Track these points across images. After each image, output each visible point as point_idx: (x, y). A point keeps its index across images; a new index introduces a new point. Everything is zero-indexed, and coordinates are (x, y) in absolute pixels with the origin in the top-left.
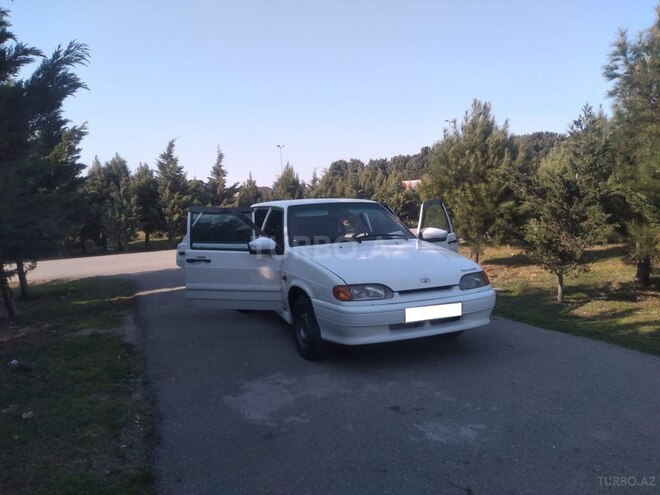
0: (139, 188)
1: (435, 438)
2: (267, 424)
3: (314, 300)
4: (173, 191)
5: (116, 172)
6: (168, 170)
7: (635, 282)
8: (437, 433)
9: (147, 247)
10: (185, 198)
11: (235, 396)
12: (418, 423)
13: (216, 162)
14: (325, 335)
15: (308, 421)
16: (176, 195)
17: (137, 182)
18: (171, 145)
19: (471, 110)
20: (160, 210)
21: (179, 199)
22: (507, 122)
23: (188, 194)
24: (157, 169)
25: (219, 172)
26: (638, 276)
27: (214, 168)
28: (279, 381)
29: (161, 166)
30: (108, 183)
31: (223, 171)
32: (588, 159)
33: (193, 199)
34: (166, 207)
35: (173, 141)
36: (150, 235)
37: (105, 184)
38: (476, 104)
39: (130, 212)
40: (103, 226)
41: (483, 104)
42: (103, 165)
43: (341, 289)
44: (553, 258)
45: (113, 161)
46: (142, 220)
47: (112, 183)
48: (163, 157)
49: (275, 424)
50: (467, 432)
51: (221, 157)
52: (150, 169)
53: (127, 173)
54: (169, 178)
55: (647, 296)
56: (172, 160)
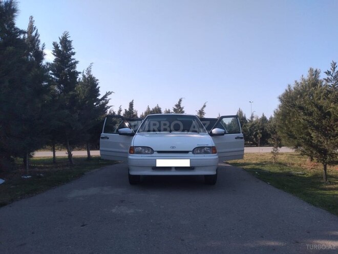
6: (178, 112)
13: (201, 108)
18: (180, 100)
24: (173, 111)
25: (201, 112)
27: (200, 111)
29: (175, 110)
31: (203, 113)
35: (182, 99)
42: (151, 109)
43: (131, 148)
45: (156, 108)
48: (176, 106)
51: (204, 106)
52: (170, 111)
56: (180, 108)
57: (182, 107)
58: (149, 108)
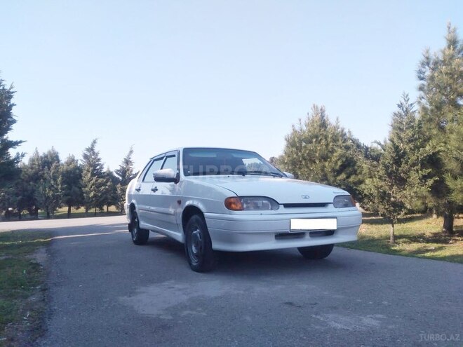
0: (67, 172)
1: (339, 326)
2: (161, 317)
3: (206, 214)
4: (93, 175)
5: (50, 160)
6: (91, 159)
7: (443, 232)
8: (339, 322)
9: (69, 215)
10: (100, 180)
11: (130, 297)
12: (316, 315)
13: (127, 155)
14: (216, 246)
15: (204, 314)
16: (95, 178)
17: (65, 168)
18: (95, 142)
19: (311, 112)
20: (80, 188)
21: (96, 181)
22: (337, 119)
23: (103, 177)
24: (82, 158)
25: (128, 162)
26: (445, 226)
27: (125, 159)
28: (172, 286)
29: (86, 157)
30: (43, 167)
31: (130, 162)
32: (410, 132)
33: (107, 182)
34: (86, 186)
35: (96, 139)
36: (72, 208)
37: (41, 168)
38: (315, 107)
39: (57, 189)
40: (36, 199)
41: (320, 108)
42: (41, 154)
43: (232, 200)
44: (387, 207)
45: (49, 152)
46: (66, 195)
47: (46, 167)
48: (88, 150)
49: (171, 317)
50: (370, 321)
51: (131, 152)
52: (76, 159)
53: (58, 161)
54: (91, 165)
55: (456, 240)
56: (94, 153)
57: (96, 151)
58: (37, 153)
